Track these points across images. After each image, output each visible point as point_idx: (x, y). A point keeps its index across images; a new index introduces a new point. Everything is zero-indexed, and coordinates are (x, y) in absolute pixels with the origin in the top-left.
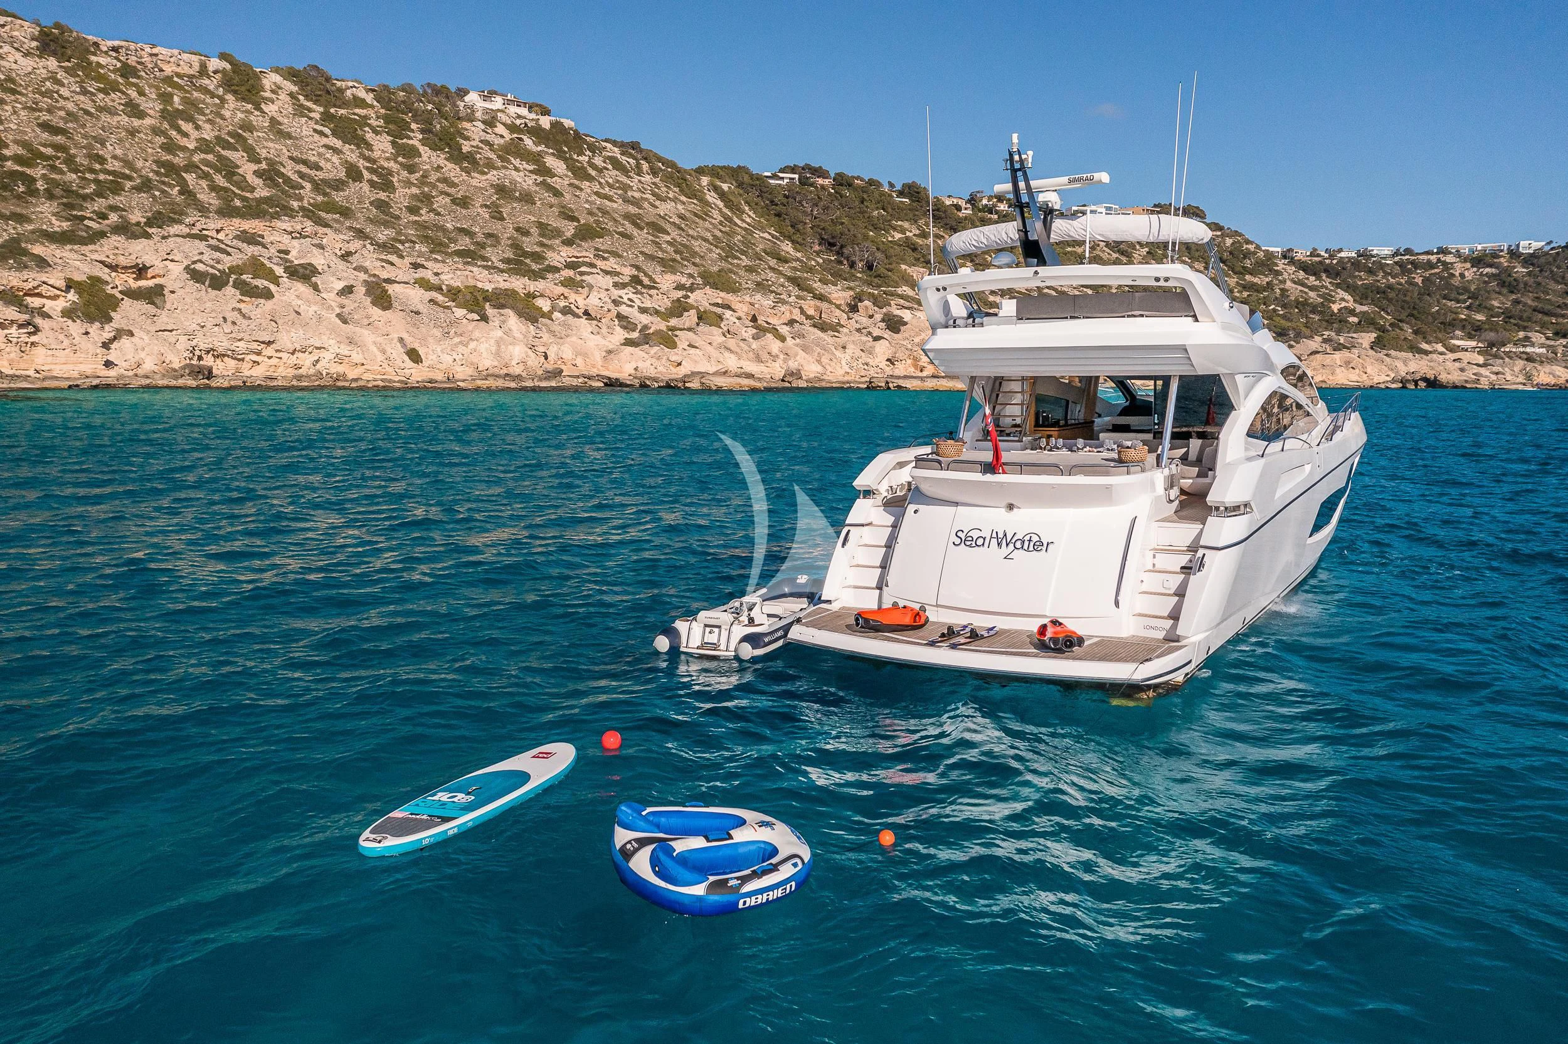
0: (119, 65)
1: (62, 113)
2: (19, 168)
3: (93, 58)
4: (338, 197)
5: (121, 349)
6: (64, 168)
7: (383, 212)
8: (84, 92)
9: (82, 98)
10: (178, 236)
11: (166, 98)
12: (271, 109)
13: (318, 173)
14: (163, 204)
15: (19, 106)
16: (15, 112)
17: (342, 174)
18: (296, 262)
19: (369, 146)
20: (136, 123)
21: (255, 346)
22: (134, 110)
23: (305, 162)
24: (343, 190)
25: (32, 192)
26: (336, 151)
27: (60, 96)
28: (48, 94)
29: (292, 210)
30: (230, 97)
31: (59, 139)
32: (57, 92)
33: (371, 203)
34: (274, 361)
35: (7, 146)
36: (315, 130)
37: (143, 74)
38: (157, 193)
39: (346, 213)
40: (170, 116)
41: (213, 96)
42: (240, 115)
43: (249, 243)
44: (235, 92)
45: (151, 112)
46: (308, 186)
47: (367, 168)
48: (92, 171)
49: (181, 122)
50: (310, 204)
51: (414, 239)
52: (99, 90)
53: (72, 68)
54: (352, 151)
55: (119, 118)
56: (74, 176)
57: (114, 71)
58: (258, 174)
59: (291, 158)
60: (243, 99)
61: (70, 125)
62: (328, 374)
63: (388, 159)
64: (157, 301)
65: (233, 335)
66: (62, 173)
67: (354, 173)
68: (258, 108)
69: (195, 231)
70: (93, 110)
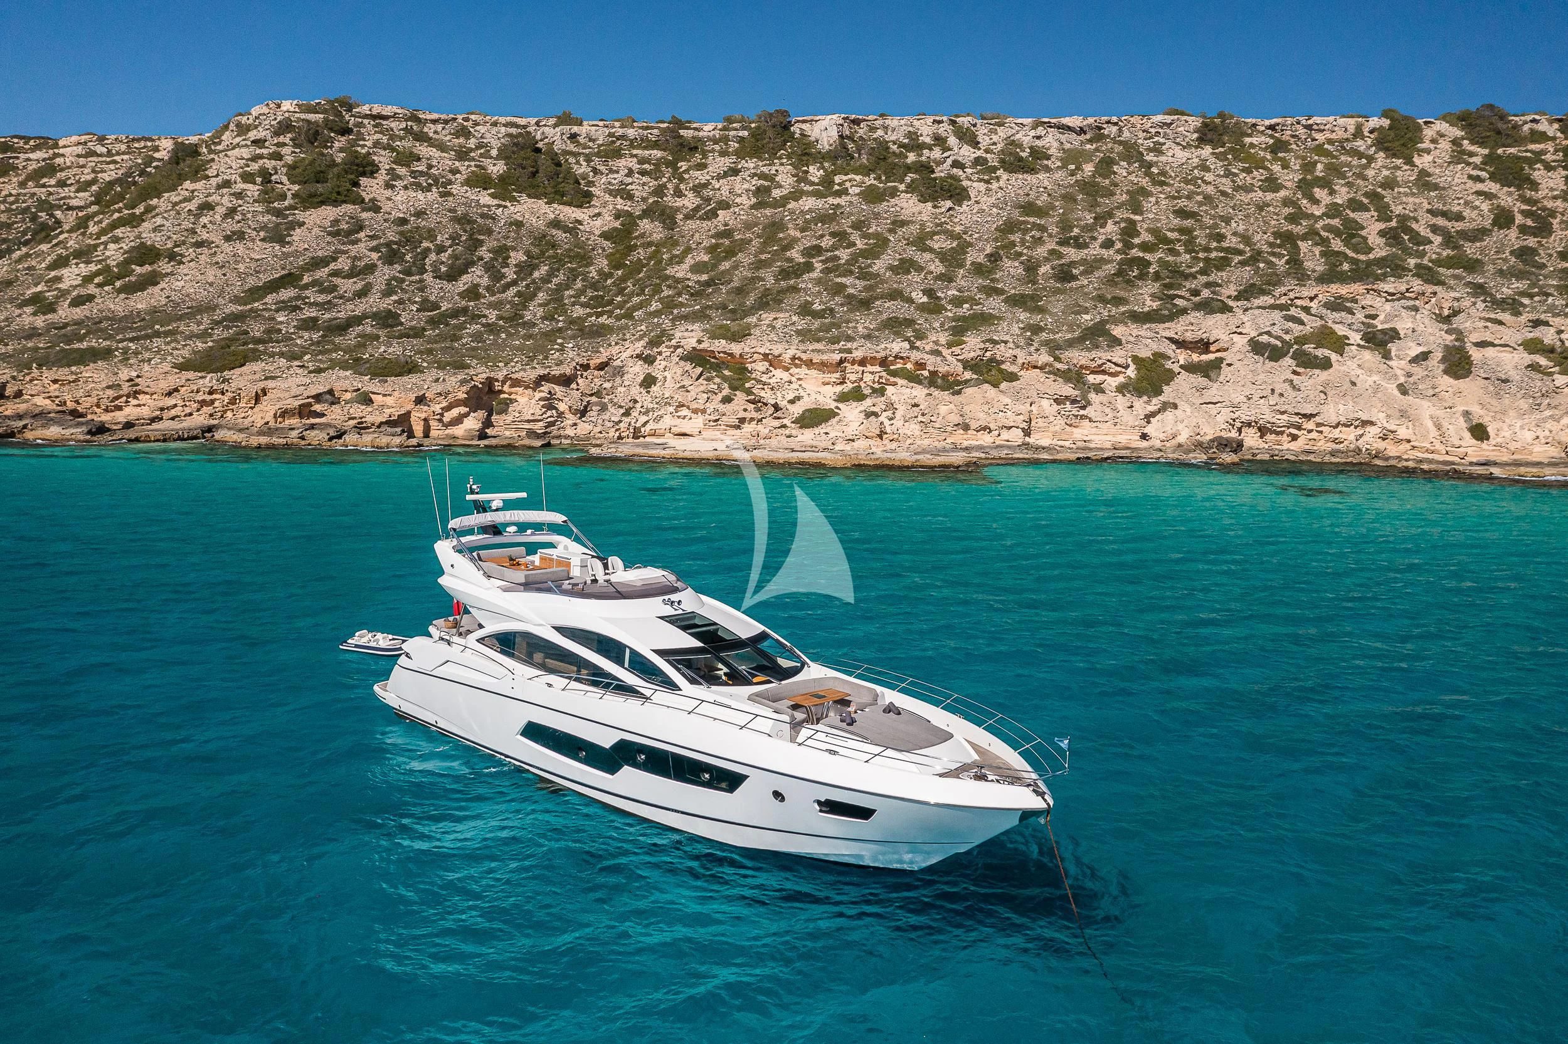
0: (1271, 141)
1: (1199, 198)
2: (1141, 255)
3: (1248, 140)
4: (1471, 249)
5: (1163, 420)
6: (1181, 249)
7: (1525, 262)
8: (1228, 174)
9: (1224, 180)
10: (1259, 307)
11: (1308, 167)
12: (1423, 161)
13: (1456, 224)
14: (1261, 276)
15: (1163, 196)
16: (1157, 202)
17: (1487, 223)
18: (1380, 327)
19: (1535, 186)
20: (1269, 196)
21: (1297, 419)
22: (1272, 184)
23: (1444, 214)
24: (1482, 240)
25: (1142, 276)
26: (1488, 196)
27: (1204, 182)
28: (1193, 181)
29: (1404, 269)
30: (1381, 154)
31: (1188, 223)
32: (1202, 179)
33: (1512, 253)
34: (1314, 435)
35: (1138, 234)
36: (1470, 177)
37: (1294, 146)
38: (1262, 265)
39: (1473, 266)
40: (1305, 187)
41: (1361, 155)
42: (1386, 173)
43: (1333, 310)
44: (1386, 150)
45: (1289, 184)
46: (1438, 240)
47: (1522, 212)
48: (1207, 250)
49: (1316, 190)
50: (1431, 261)
51: (1551, 290)
52: (1243, 170)
53: (1225, 154)
54: (1510, 194)
55: (1254, 194)
56: (1188, 256)
57: (1265, 150)
58: (1382, 233)
59: (1429, 211)
60: (1394, 156)
61: (1204, 208)
62: (1367, 449)
63: (1555, 198)
64: (1213, 375)
65: (1277, 408)
66: (1178, 254)
67: (1503, 219)
68: (1409, 161)
69: (1283, 300)
70: (1230, 191)
